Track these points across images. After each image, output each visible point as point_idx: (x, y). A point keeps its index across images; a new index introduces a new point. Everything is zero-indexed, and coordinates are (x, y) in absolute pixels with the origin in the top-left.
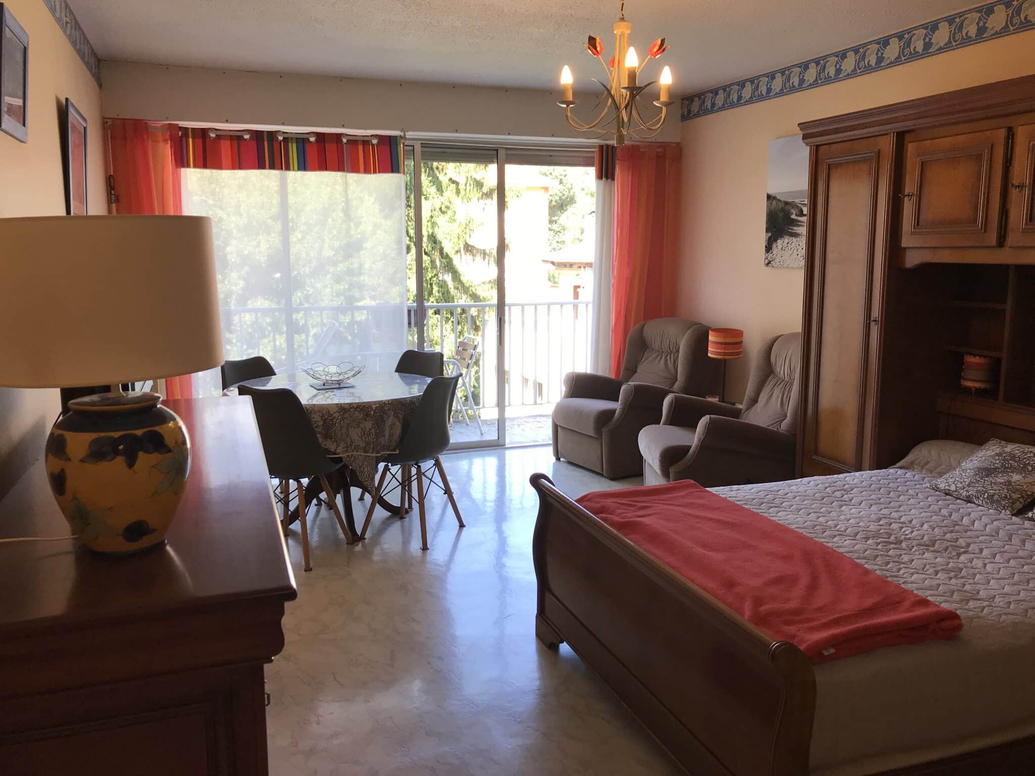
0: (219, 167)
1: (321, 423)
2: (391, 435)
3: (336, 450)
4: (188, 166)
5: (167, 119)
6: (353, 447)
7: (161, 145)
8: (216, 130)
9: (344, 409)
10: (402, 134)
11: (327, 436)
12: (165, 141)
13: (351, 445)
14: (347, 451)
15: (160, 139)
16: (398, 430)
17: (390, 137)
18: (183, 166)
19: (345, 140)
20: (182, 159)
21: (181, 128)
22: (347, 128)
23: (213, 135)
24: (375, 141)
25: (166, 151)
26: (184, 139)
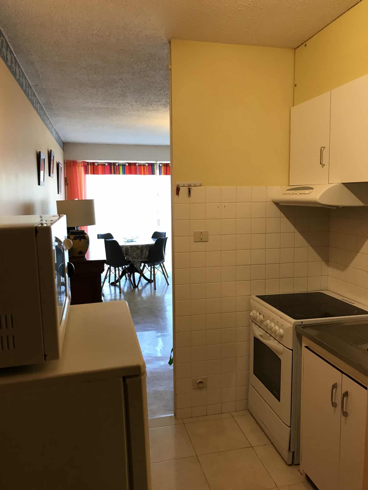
0: (98, 174)
1: (125, 250)
2: (145, 255)
3: (129, 258)
4: (89, 174)
5: (83, 160)
6: (134, 258)
7: (80, 167)
8: (97, 162)
9: (131, 247)
10: (156, 162)
11: (127, 254)
12: (82, 166)
13: (133, 257)
14: (132, 259)
15: (80, 165)
16: (147, 253)
17: (152, 164)
18: (87, 174)
19: (137, 165)
20: (87, 172)
21: (87, 162)
22: (138, 161)
23: (96, 164)
24: (147, 165)
25: (82, 169)
26: (87, 166)
